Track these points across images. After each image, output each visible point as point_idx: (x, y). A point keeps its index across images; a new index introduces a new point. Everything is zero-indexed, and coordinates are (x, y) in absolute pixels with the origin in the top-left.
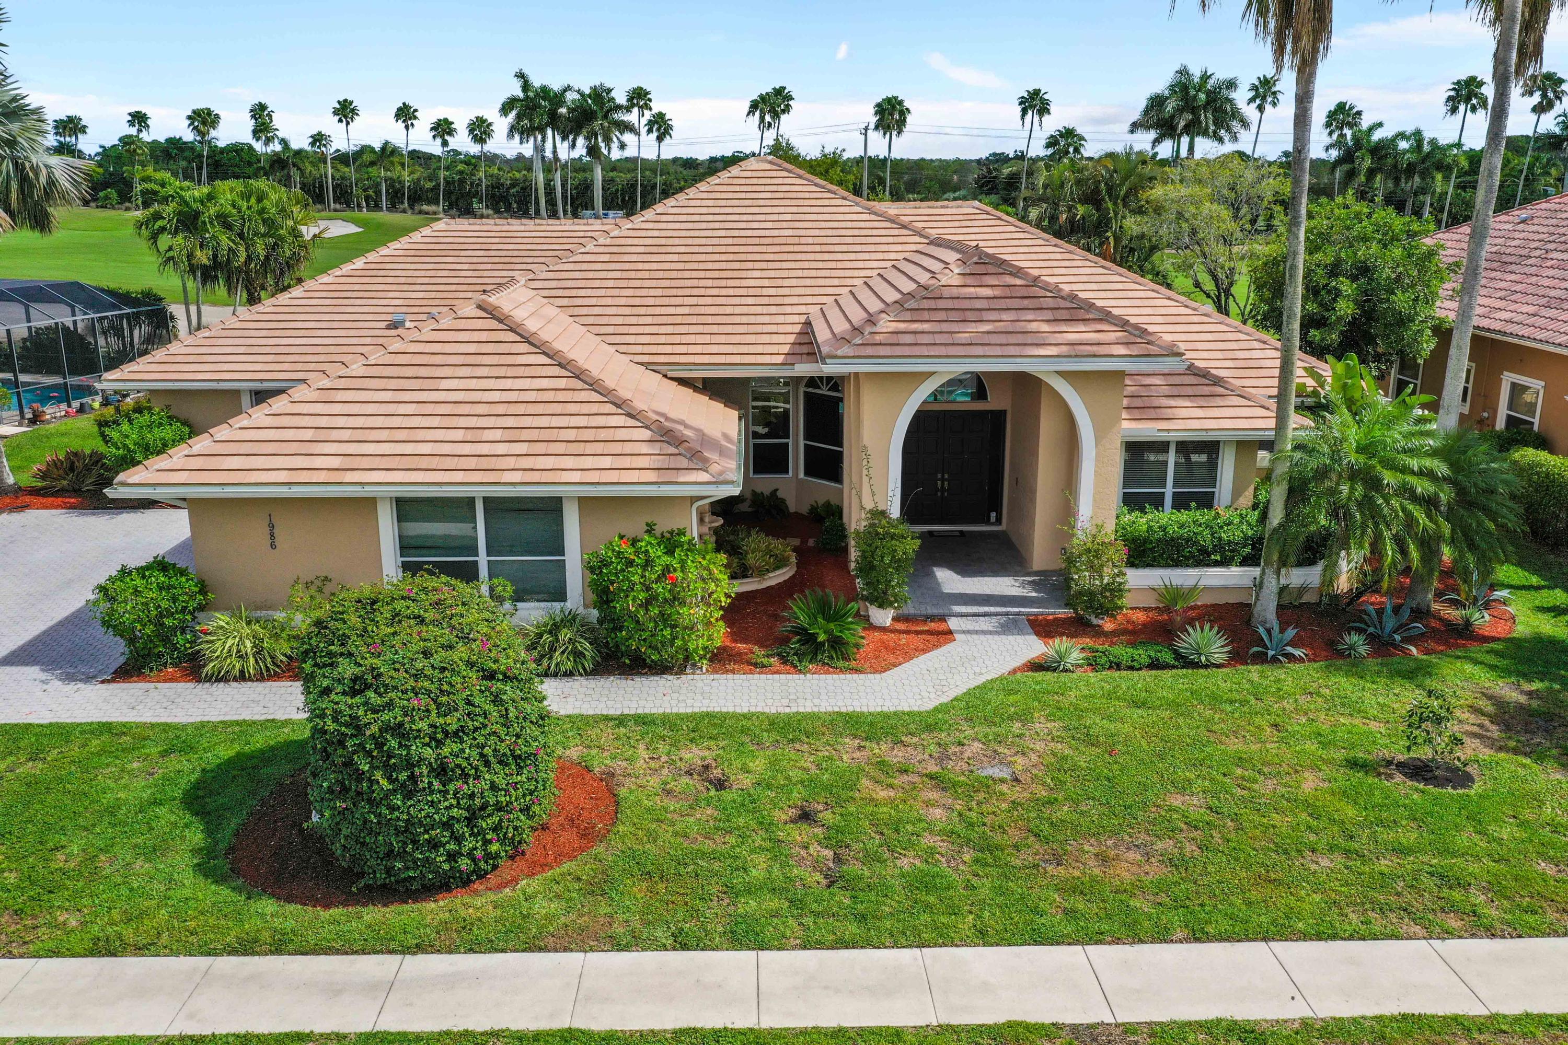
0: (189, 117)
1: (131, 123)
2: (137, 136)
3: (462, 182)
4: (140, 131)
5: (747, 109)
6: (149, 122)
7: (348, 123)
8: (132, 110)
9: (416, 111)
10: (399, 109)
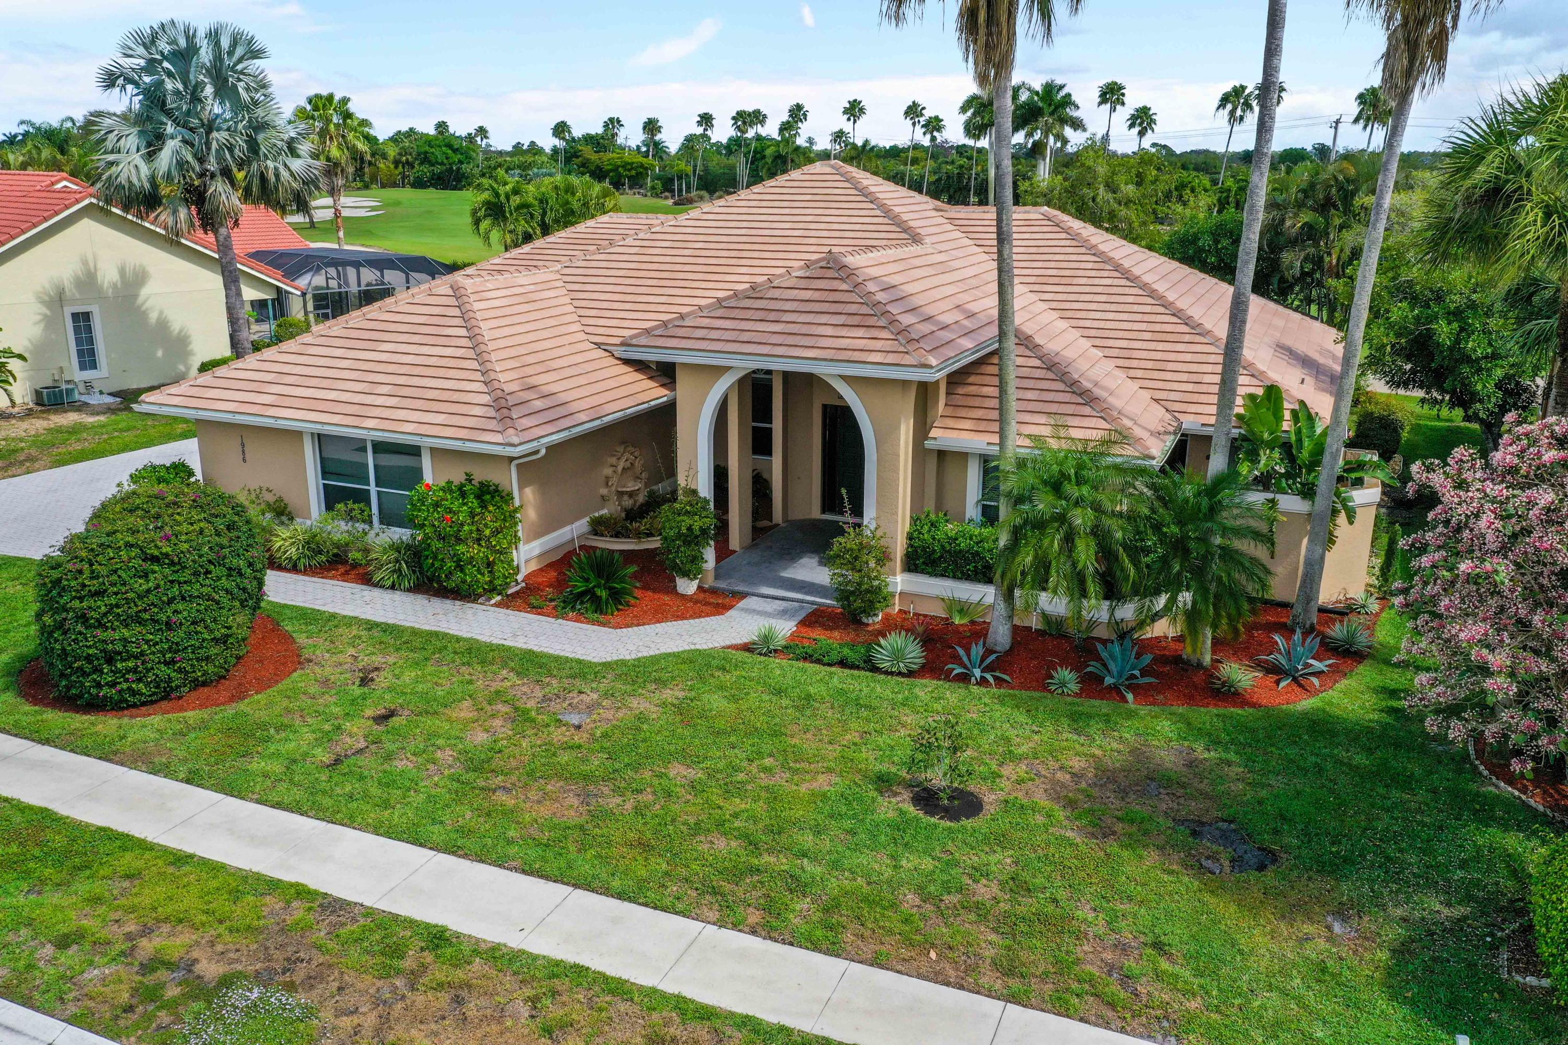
0: (734, 118)
1: (700, 123)
2: (704, 136)
3: (960, 175)
4: (705, 130)
5: (1216, 103)
6: (714, 122)
7: (855, 122)
8: (701, 112)
9: (924, 108)
10: (909, 107)
